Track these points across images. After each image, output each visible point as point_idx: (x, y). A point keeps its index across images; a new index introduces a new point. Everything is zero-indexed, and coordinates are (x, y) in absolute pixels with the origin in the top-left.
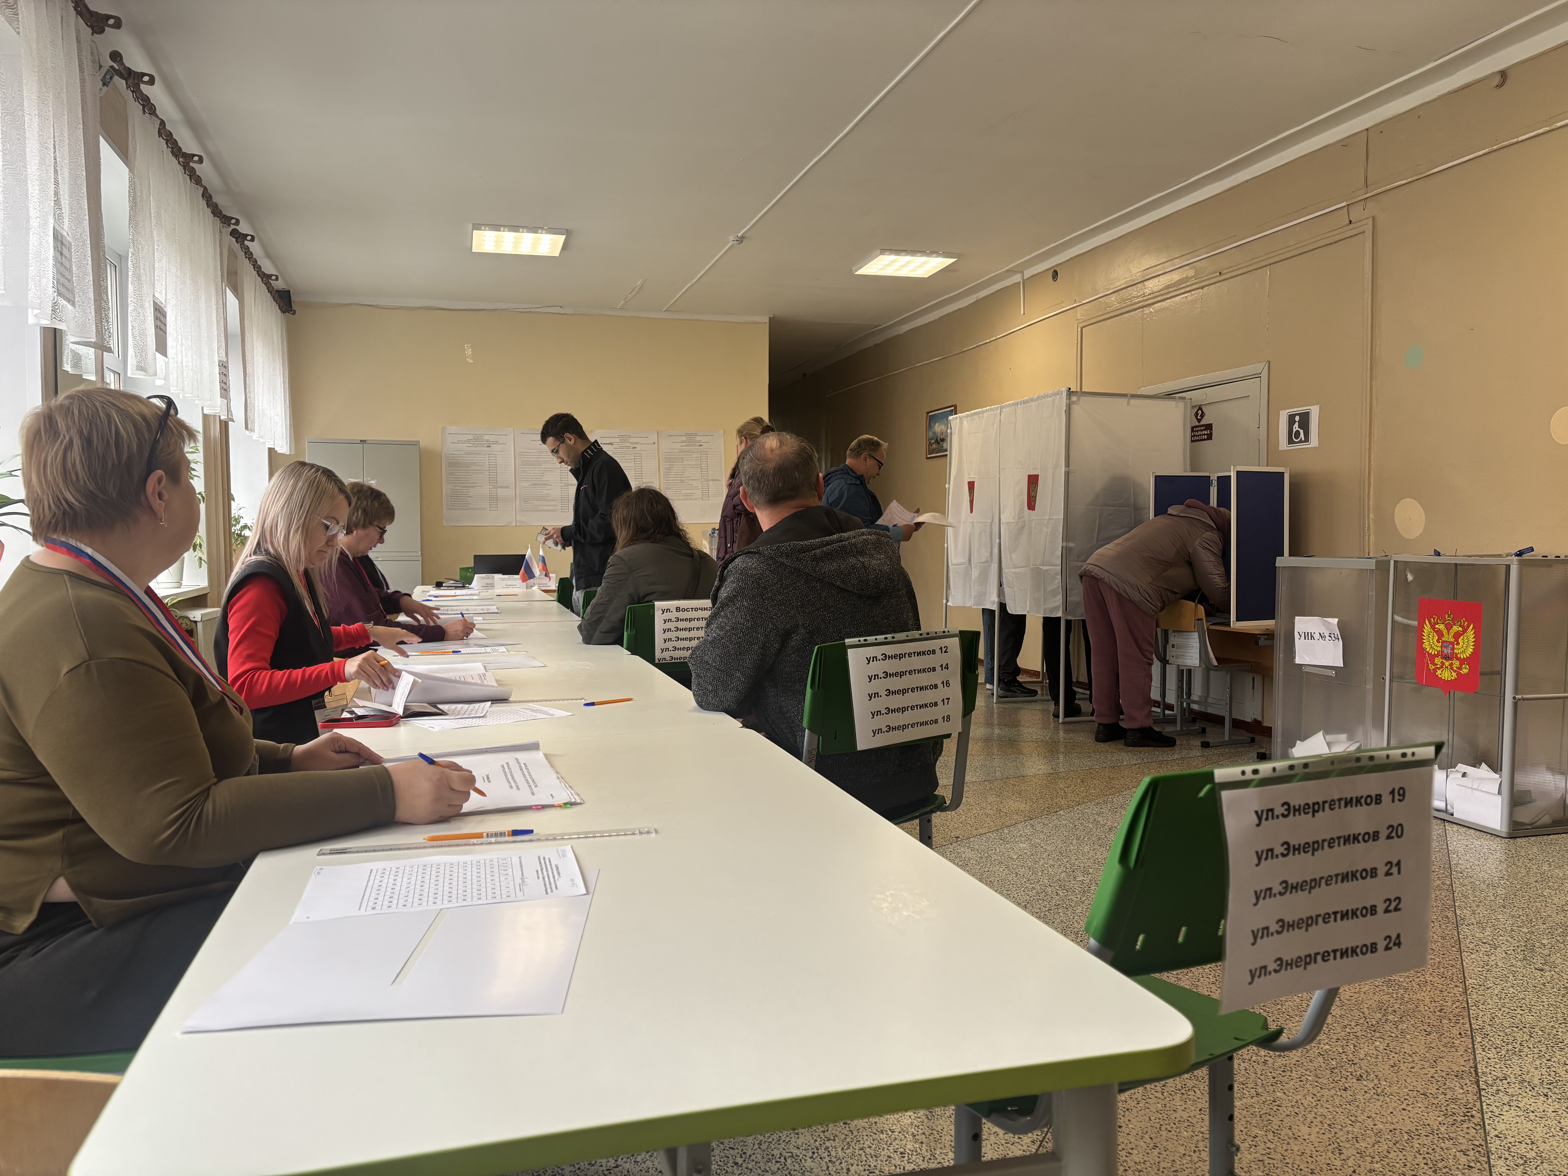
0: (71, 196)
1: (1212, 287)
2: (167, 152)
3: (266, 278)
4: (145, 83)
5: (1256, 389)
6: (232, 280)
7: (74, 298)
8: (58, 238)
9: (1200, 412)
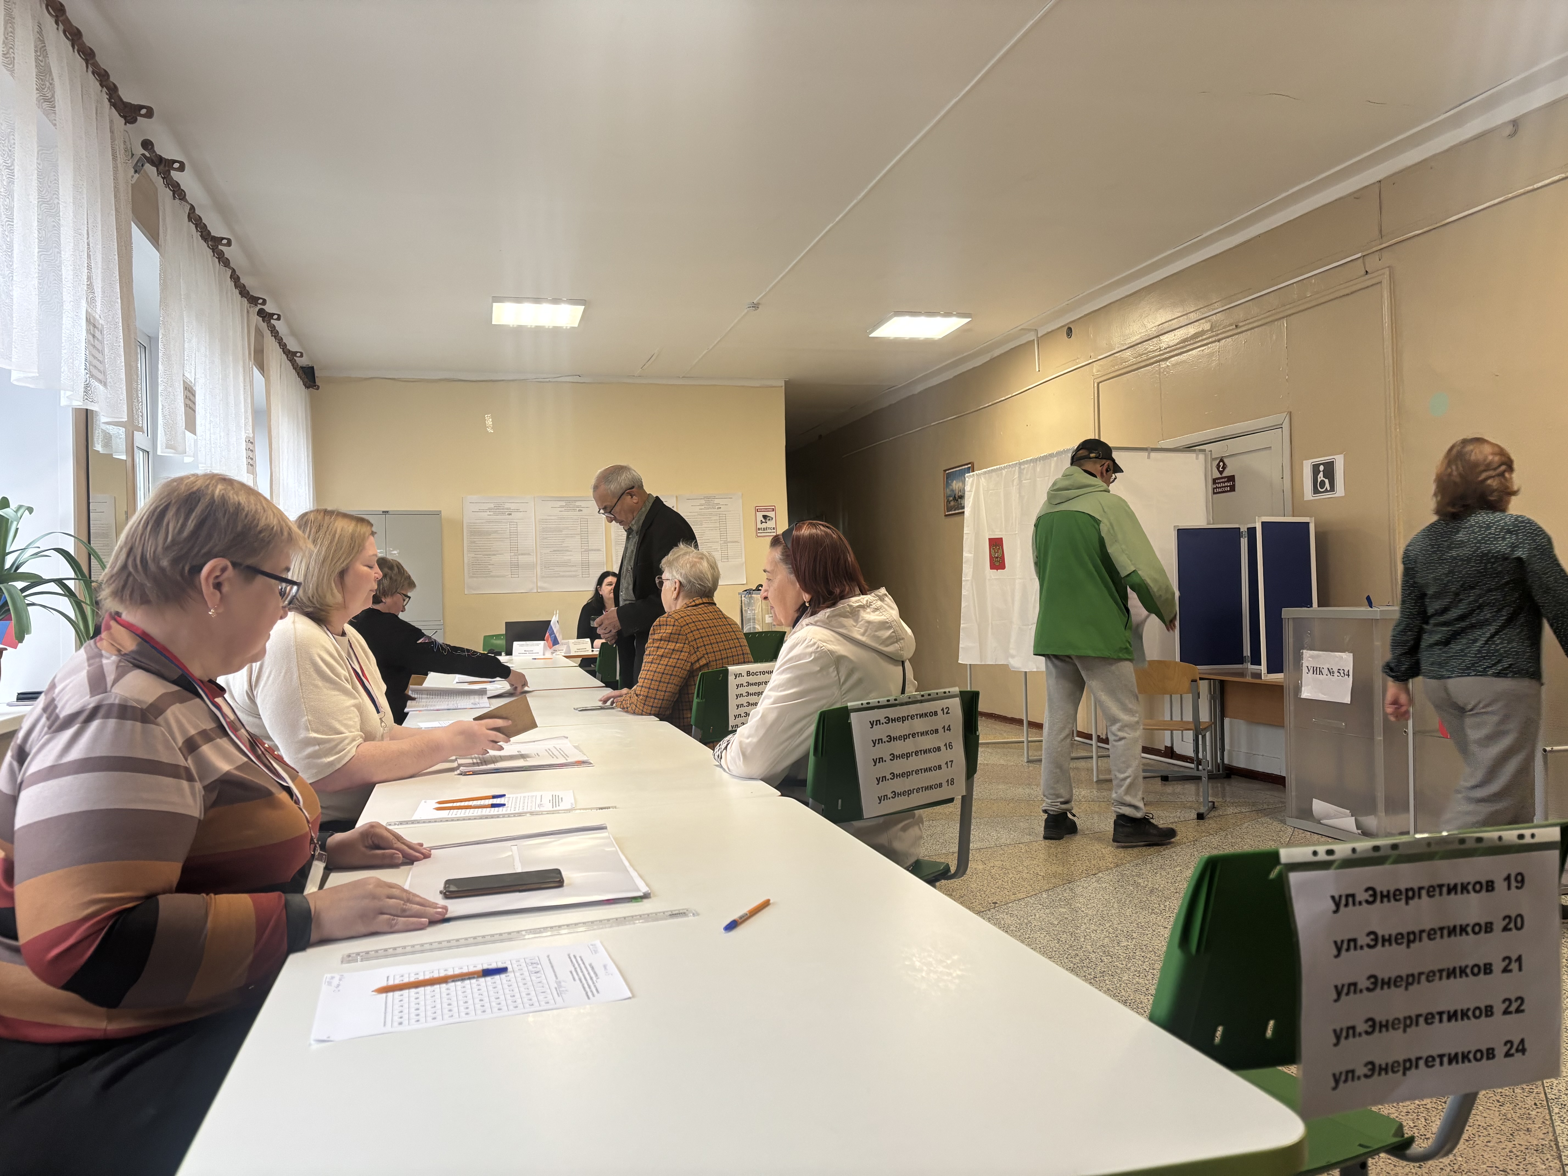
0: (103, 280)
1: (1230, 339)
2: (197, 235)
3: (291, 355)
4: (175, 169)
5: (1278, 440)
6: (259, 360)
7: (106, 379)
8: (91, 322)
9: (1221, 464)
